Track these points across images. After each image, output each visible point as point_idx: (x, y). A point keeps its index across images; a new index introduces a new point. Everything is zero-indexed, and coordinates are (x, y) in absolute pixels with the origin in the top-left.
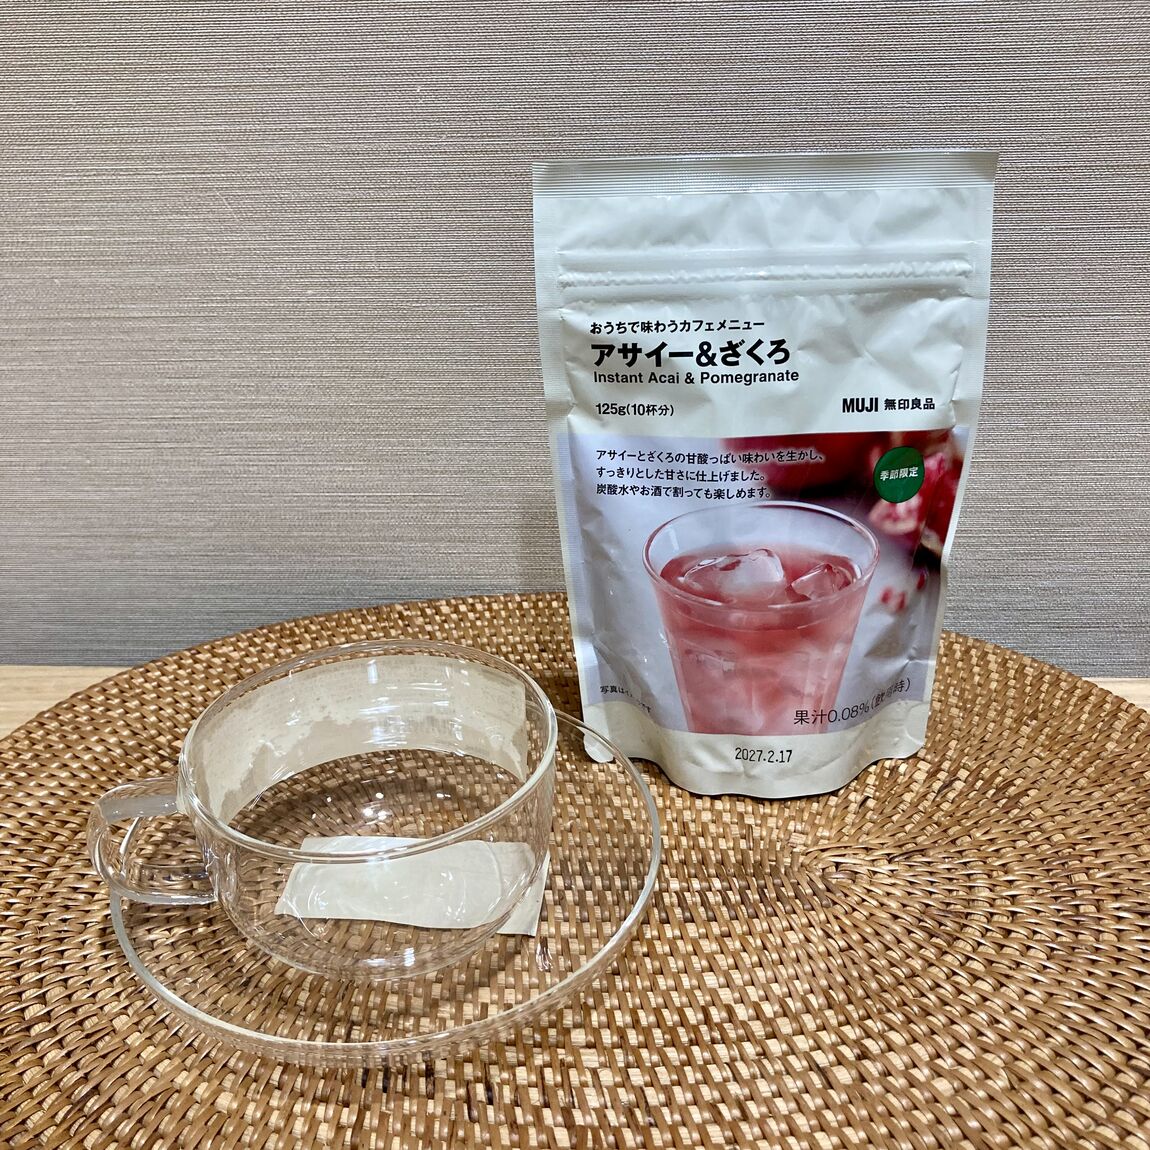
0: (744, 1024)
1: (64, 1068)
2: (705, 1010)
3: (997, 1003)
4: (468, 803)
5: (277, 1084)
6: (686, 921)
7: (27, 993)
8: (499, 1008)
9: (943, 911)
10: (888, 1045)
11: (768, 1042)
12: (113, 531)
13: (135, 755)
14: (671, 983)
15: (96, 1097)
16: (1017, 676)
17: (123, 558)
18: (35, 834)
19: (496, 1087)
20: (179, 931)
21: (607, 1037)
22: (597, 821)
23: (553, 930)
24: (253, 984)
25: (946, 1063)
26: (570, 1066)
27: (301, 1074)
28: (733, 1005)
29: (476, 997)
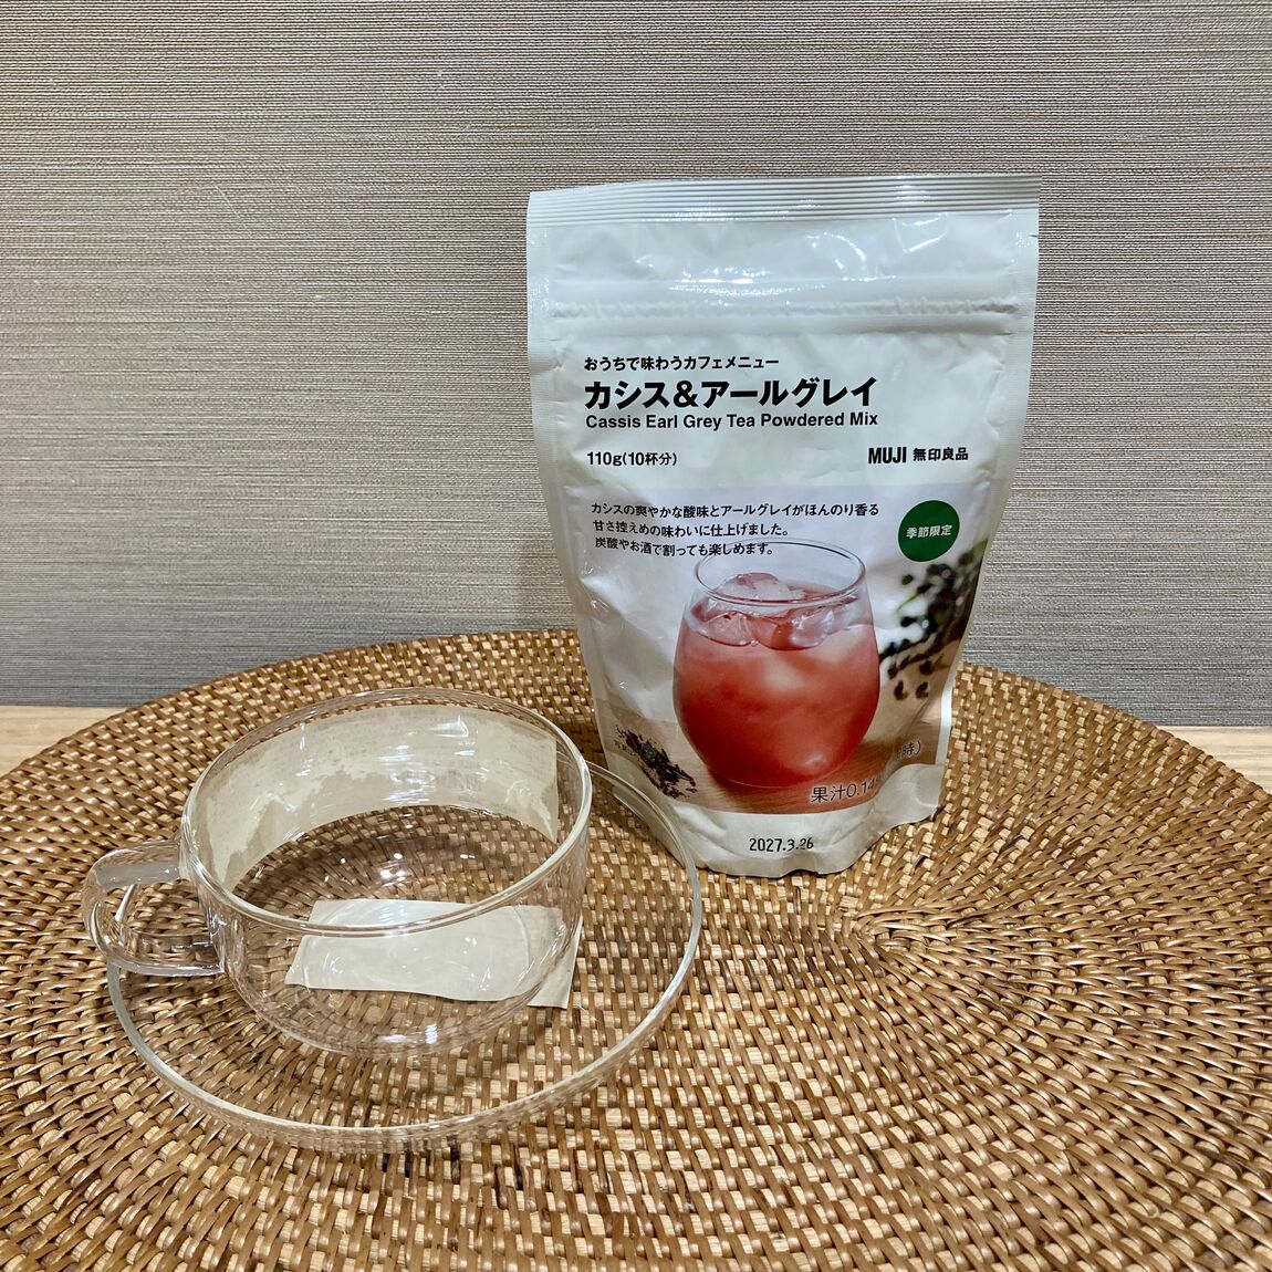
0: (790, 1104)
1: (62, 1150)
2: (749, 1088)
3: (1059, 1082)
4: (494, 862)
5: (291, 1167)
6: (729, 991)
7: (20, 1069)
8: (529, 1086)
9: (1004, 982)
10: (944, 1127)
11: (816, 1122)
12: (101, 557)
13: (130, 808)
14: (713, 1058)
15: (97, 1182)
16: (1087, 724)
17: (111, 586)
18: (23, 895)
19: (526, 1172)
20: (182, 1003)
21: (645, 1118)
22: (633, 882)
23: (586, 1001)
24: (264, 1060)
25: (1004, 1146)
26: (605, 1148)
27: (318, 1158)
28: (779, 1082)
29: (504, 1075)
